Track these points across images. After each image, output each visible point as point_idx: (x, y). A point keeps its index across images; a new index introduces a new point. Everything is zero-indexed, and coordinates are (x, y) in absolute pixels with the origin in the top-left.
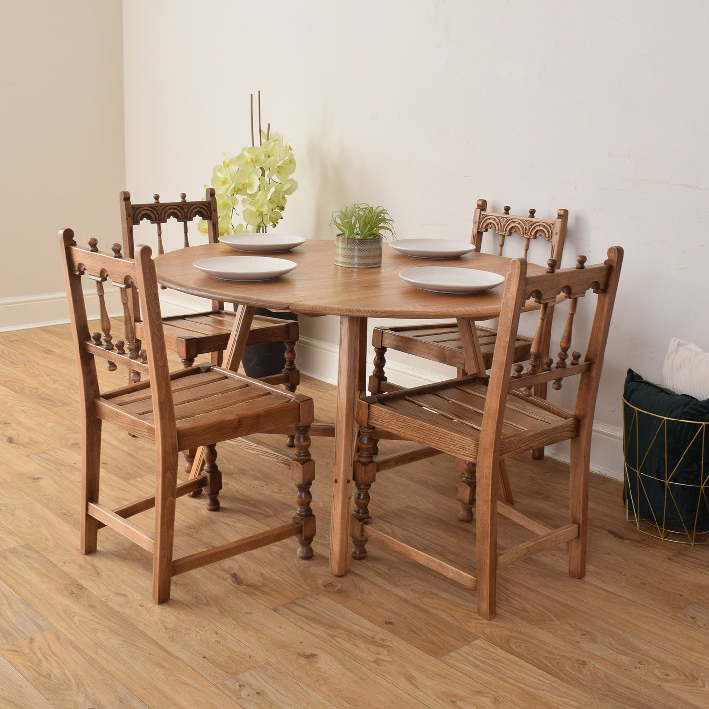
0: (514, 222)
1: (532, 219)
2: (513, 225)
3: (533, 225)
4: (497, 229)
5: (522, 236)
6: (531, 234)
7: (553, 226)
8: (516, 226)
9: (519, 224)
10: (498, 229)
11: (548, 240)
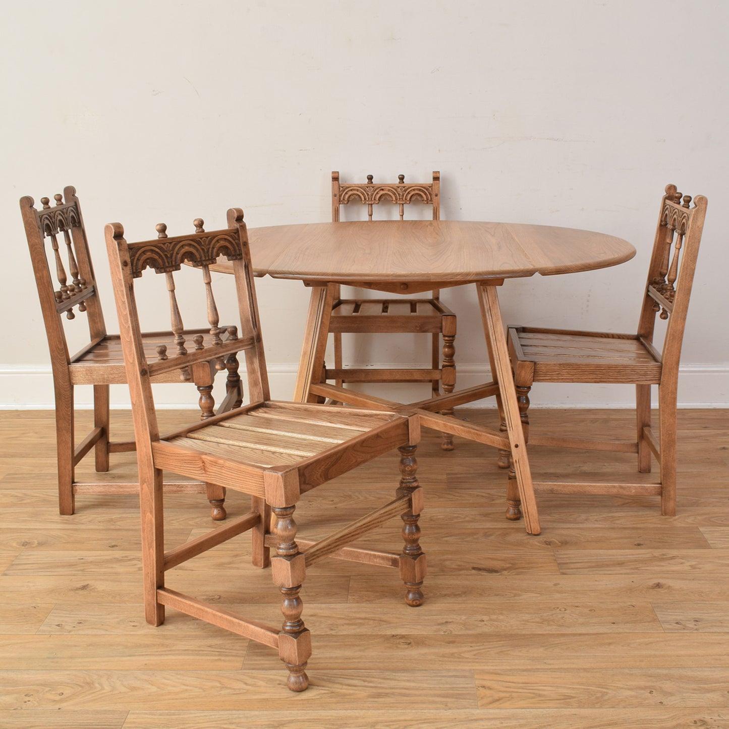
0: (382, 190)
1: (403, 185)
2: (382, 192)
3: (407, 190)
4: (363, 199)
5: (396, 203)
6: (406, 199)
7: (430, 189)
8: (386, 194)
9: (389, 190)
10: (365, 199)
11: (427, 203)
